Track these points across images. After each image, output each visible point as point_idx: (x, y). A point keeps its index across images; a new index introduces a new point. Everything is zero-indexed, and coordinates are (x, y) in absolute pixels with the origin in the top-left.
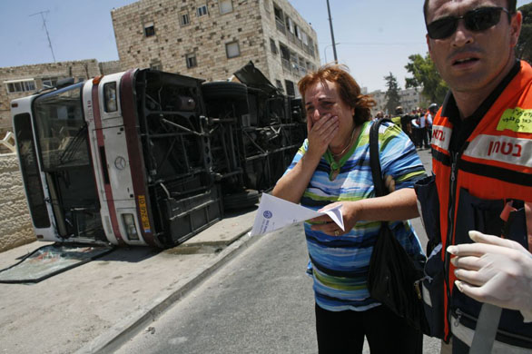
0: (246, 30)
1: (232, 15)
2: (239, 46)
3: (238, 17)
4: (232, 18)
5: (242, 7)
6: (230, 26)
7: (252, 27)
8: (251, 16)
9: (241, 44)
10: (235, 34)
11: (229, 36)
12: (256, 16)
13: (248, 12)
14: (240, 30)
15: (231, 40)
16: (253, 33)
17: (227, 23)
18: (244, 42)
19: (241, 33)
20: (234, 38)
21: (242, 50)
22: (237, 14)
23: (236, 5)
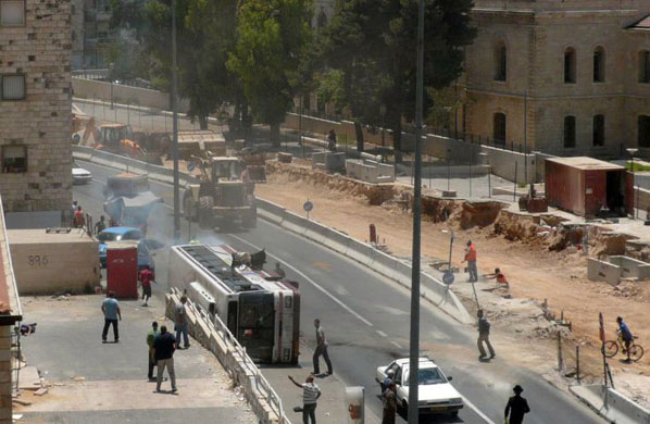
0: (41, 60)
1: (22, 31)
2: (25, 84)
3: (32, 36)
4: (20, 36)
5: (41, 24)
6: (15, 48)
7: (54, 58)
8: (54, 42)
9: (30, 80)
10: (22, 62)
11: (10, 64)
12: (63, 42)
13: (51, 34)
14: (31, 58)
15: (13, 70)
16: (54, 68)
17: (11, 42)
18: (36, 80)
19: (32, 63)
20: (19, 70)
21: (29, 91)
22: (31, 31)
23: (31, 18)
